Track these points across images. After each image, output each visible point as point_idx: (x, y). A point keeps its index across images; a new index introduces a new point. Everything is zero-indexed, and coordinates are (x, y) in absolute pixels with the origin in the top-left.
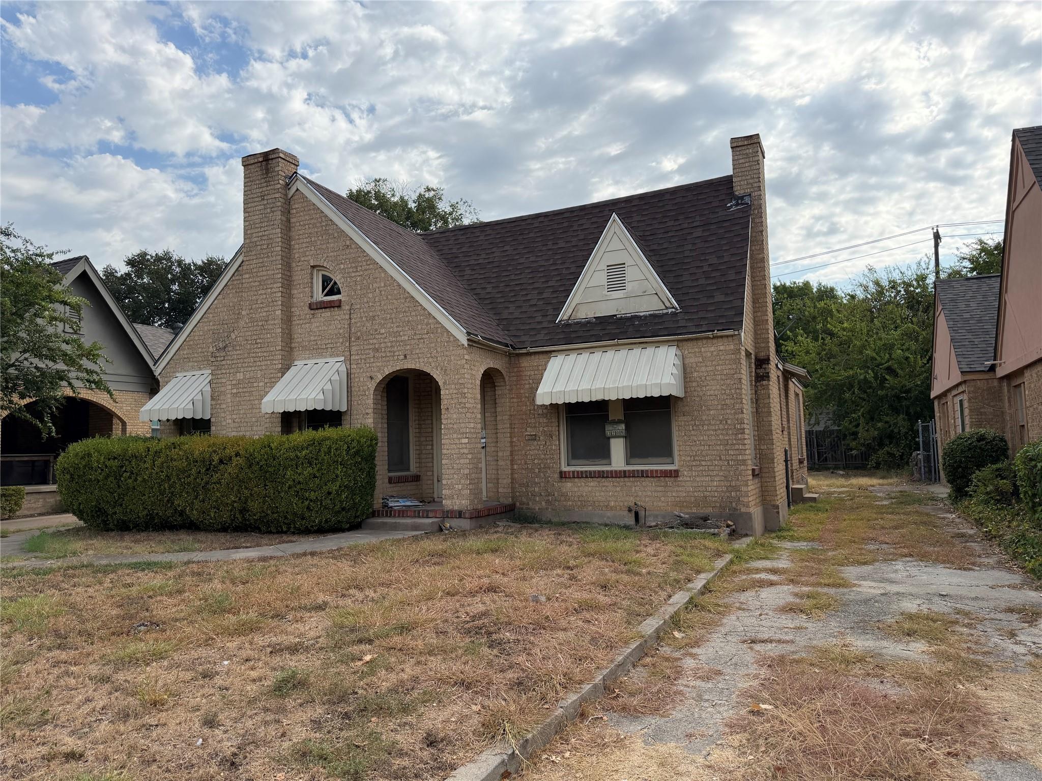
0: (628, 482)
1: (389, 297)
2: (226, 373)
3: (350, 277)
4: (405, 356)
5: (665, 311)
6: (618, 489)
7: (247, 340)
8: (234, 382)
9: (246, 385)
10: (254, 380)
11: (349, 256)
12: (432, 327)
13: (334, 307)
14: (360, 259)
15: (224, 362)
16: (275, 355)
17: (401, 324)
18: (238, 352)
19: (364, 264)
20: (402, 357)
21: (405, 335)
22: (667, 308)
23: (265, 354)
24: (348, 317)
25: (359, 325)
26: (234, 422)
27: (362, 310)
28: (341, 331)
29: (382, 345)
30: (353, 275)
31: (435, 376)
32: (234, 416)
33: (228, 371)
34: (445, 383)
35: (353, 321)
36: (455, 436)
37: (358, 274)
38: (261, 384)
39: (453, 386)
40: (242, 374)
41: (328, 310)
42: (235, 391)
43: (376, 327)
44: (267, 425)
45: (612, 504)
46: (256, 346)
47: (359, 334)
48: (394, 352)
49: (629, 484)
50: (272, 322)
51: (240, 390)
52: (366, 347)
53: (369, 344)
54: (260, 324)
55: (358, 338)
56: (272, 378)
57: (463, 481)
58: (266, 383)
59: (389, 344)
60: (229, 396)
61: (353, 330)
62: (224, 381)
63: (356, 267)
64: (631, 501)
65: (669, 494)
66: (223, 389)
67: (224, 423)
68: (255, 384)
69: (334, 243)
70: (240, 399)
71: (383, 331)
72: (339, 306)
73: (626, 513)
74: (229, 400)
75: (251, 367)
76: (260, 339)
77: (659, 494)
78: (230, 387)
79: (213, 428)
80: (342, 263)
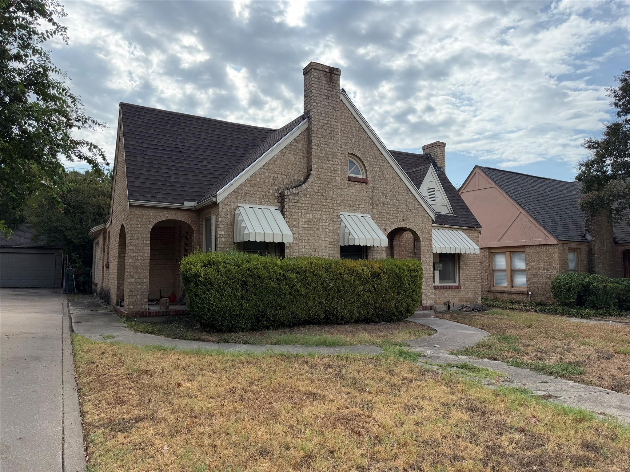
0: (443, 291)
1: (395, 185)
2: (298, 212)
3: (373, 167)
4: (404, 220)
5: (450, 215)
6: (440, 294)
7: (315, 192)
8: (305, 220)
9: (314, 223)
10: (320, 221)
11: (372, 154)
12: (417, 207)
13: (363, 183)
14: (378, 158)
15: (297, 204)
16: (336, 206)
17: (401, 201)
18: (309, 199)
19: (381, 161)
20: (402, 220)
21: (403, 208)
22: (450, 213)
23: (329, 204)
24: (371, 191)
25: (378, 197)
26: (305, 248)
27: (379, 189)
28: (367, 198)
29: (391, 212)
30: (375, 166)
31: (418, 234)
32: (305, 244)
33: (300, 211)
34: (422, 238)
35: (374, 194)
36: (427, 267)
37: (377, 166)
38: (326, 224)
39: (427, 240)
40: (311, 215)
41: (359, 183)
42: (306, 226)
43: (388, 200)
44: (330, 252)
45: (438, 301)
46: (322, 197)
47: (378, 202)
48: (398, 217)
49: (444, 292)
50: (334, 184)
51: (310, 226)
52: (382, 211)
53: (384, 209)
54: (325, 183)
55: (378, 205)
56: (333, 221)
57: (431, 291)
58: (330, 224)
59: (395, 212)
60: (301, 229)
61: (374, 199)
62: (297, 217)
63: (377, 162)
64: (445, 300)
65: (457, 296)
66: (295, 223)
67: (297, 248)
68: (321, 224)
69: (364, 143)
70: (310, 232)
71: (391, 203)
72: (366, 183)
73: (443, 305)
74: (301, 232)
75: (318, 211)
76: (325, 193)
77: (454, 296)
78: (302, 223)
79: (287, 251)
80: (368, 157)
